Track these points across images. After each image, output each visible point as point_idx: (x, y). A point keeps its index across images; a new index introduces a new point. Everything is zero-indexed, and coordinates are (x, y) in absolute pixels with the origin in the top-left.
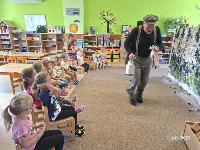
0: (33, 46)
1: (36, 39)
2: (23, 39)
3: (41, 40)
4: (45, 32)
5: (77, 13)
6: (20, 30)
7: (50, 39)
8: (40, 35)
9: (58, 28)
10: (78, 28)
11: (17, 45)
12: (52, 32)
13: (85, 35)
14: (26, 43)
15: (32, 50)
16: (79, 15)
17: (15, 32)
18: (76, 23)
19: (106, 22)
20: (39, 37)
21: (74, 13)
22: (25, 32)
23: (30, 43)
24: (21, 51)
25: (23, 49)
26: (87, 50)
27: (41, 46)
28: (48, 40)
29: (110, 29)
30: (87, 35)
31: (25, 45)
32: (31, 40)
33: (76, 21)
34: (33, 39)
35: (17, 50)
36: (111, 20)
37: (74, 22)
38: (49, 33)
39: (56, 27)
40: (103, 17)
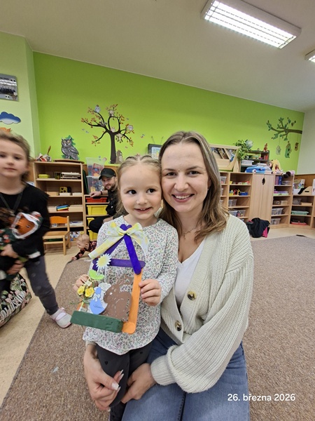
5: (8, 92)
16: (15, 98)
18: (5, 124)
19: (108, 135)
29: (119, 152)
36: (119, 132)
40: (98, 121)
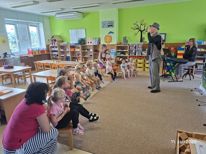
0: (75, 56)
1: (77, 50)
2: (67, 50)
3: (81, 51)
4: (84, 43)
5: (112, 25)
6: (65, 43)
7: (88, 50)
8: (80, 46)
9: (95, 40)
10: (112, 39)
11: (63, 55)
12: (90, 44)
13: (118, 45)
14: (70, 54)
15: (74, 59)
16: (113, 27)
17: (62, 44)
18: (110, 35)
20: (79, 48)
21: (109, 26)
22: (69, 44)
23: (73, 53)
24: (65, 60)
25: (67, 59)
26: (119, 59)
27: (81, 56)
28: (86, 51)
30: (120, 45)
31: (69, 55)
32: (73, 51)
33: (110, 32)
34: (75, 50)
35: (62, 60)
36: (144, 30)
37: (109, 34)
38: (88, 44)
39: (93, 39)
